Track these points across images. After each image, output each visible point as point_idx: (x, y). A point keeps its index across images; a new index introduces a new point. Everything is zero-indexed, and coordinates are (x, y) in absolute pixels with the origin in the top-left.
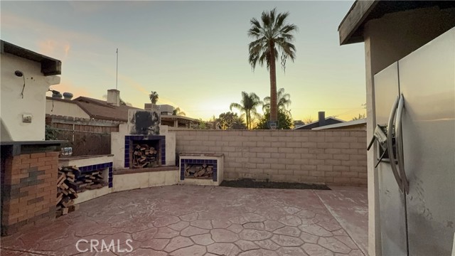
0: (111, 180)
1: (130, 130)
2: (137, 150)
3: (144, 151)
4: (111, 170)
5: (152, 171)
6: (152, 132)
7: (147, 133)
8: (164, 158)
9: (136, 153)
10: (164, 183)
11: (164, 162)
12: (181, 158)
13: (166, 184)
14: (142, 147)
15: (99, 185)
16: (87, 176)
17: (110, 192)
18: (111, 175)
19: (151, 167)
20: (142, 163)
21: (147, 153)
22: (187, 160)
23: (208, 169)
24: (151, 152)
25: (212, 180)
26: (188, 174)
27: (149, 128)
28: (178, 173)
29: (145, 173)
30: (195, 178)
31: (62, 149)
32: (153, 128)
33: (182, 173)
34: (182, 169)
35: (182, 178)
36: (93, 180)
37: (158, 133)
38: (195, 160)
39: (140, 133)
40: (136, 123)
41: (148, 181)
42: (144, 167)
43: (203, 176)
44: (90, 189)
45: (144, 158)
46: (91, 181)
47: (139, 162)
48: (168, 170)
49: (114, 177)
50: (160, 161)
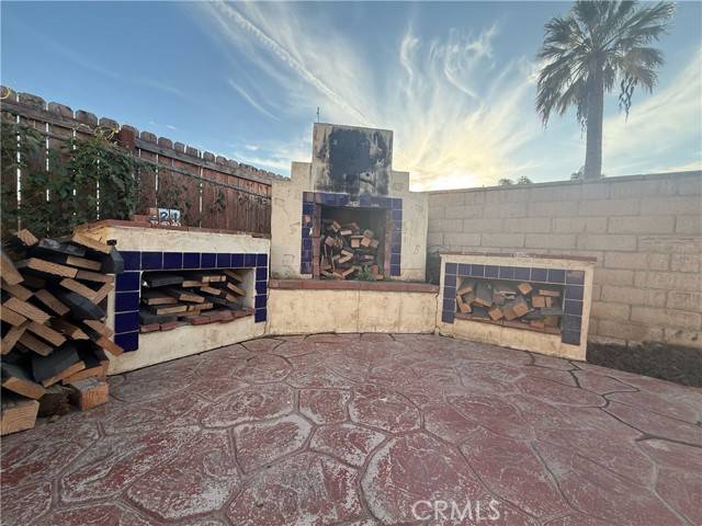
0: (261, 301)
1: (314, 178)
2: (333, 234)
3: (347, 238)
4: (261, 274)
5: (367, 289)
6: (370, 188)
7: (357, 190)
8: (396, 260)
9: (329, 240)
10: (397, 324)
11: (396, 270)
12: (445, 260)
13: (403, 329)
14: (344, 228)
15: (226, 314)
16: (186, 284)
17: (260, 333)
18: (262, 288)
19: (365, 278)
20: (344, 268)
21: (355, 244)
22: (464, 267)
23: (538, 302)
24: (366, 243)
25: (557, 340)
26: (466, 308)
27: (363, 175)
28: (436, 302)
29: (349, 293)
30: (491, 322)
31: (153, 210)
32: (372, 177)
33: (448, 304)
34: (449, 293)
35: (448, 317)
36: (208, 296)
37: (383, 190)
38: (495, 268)
39: (338, 189)
40: (331, 161)
41: (356, 316)
42: (347, 278)
43: (518, 319)
44: (193, 323)
45: (349, 256)
46: (201, 299)
47: (336, 263)
48: (408, 291)
49: (272, 294)
50: (387, 265)
